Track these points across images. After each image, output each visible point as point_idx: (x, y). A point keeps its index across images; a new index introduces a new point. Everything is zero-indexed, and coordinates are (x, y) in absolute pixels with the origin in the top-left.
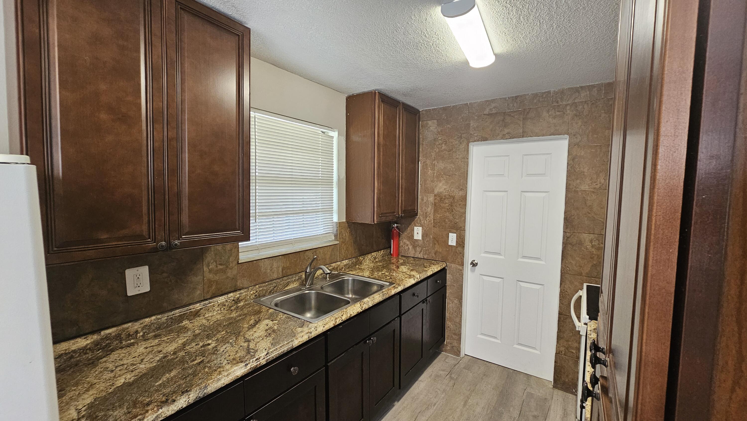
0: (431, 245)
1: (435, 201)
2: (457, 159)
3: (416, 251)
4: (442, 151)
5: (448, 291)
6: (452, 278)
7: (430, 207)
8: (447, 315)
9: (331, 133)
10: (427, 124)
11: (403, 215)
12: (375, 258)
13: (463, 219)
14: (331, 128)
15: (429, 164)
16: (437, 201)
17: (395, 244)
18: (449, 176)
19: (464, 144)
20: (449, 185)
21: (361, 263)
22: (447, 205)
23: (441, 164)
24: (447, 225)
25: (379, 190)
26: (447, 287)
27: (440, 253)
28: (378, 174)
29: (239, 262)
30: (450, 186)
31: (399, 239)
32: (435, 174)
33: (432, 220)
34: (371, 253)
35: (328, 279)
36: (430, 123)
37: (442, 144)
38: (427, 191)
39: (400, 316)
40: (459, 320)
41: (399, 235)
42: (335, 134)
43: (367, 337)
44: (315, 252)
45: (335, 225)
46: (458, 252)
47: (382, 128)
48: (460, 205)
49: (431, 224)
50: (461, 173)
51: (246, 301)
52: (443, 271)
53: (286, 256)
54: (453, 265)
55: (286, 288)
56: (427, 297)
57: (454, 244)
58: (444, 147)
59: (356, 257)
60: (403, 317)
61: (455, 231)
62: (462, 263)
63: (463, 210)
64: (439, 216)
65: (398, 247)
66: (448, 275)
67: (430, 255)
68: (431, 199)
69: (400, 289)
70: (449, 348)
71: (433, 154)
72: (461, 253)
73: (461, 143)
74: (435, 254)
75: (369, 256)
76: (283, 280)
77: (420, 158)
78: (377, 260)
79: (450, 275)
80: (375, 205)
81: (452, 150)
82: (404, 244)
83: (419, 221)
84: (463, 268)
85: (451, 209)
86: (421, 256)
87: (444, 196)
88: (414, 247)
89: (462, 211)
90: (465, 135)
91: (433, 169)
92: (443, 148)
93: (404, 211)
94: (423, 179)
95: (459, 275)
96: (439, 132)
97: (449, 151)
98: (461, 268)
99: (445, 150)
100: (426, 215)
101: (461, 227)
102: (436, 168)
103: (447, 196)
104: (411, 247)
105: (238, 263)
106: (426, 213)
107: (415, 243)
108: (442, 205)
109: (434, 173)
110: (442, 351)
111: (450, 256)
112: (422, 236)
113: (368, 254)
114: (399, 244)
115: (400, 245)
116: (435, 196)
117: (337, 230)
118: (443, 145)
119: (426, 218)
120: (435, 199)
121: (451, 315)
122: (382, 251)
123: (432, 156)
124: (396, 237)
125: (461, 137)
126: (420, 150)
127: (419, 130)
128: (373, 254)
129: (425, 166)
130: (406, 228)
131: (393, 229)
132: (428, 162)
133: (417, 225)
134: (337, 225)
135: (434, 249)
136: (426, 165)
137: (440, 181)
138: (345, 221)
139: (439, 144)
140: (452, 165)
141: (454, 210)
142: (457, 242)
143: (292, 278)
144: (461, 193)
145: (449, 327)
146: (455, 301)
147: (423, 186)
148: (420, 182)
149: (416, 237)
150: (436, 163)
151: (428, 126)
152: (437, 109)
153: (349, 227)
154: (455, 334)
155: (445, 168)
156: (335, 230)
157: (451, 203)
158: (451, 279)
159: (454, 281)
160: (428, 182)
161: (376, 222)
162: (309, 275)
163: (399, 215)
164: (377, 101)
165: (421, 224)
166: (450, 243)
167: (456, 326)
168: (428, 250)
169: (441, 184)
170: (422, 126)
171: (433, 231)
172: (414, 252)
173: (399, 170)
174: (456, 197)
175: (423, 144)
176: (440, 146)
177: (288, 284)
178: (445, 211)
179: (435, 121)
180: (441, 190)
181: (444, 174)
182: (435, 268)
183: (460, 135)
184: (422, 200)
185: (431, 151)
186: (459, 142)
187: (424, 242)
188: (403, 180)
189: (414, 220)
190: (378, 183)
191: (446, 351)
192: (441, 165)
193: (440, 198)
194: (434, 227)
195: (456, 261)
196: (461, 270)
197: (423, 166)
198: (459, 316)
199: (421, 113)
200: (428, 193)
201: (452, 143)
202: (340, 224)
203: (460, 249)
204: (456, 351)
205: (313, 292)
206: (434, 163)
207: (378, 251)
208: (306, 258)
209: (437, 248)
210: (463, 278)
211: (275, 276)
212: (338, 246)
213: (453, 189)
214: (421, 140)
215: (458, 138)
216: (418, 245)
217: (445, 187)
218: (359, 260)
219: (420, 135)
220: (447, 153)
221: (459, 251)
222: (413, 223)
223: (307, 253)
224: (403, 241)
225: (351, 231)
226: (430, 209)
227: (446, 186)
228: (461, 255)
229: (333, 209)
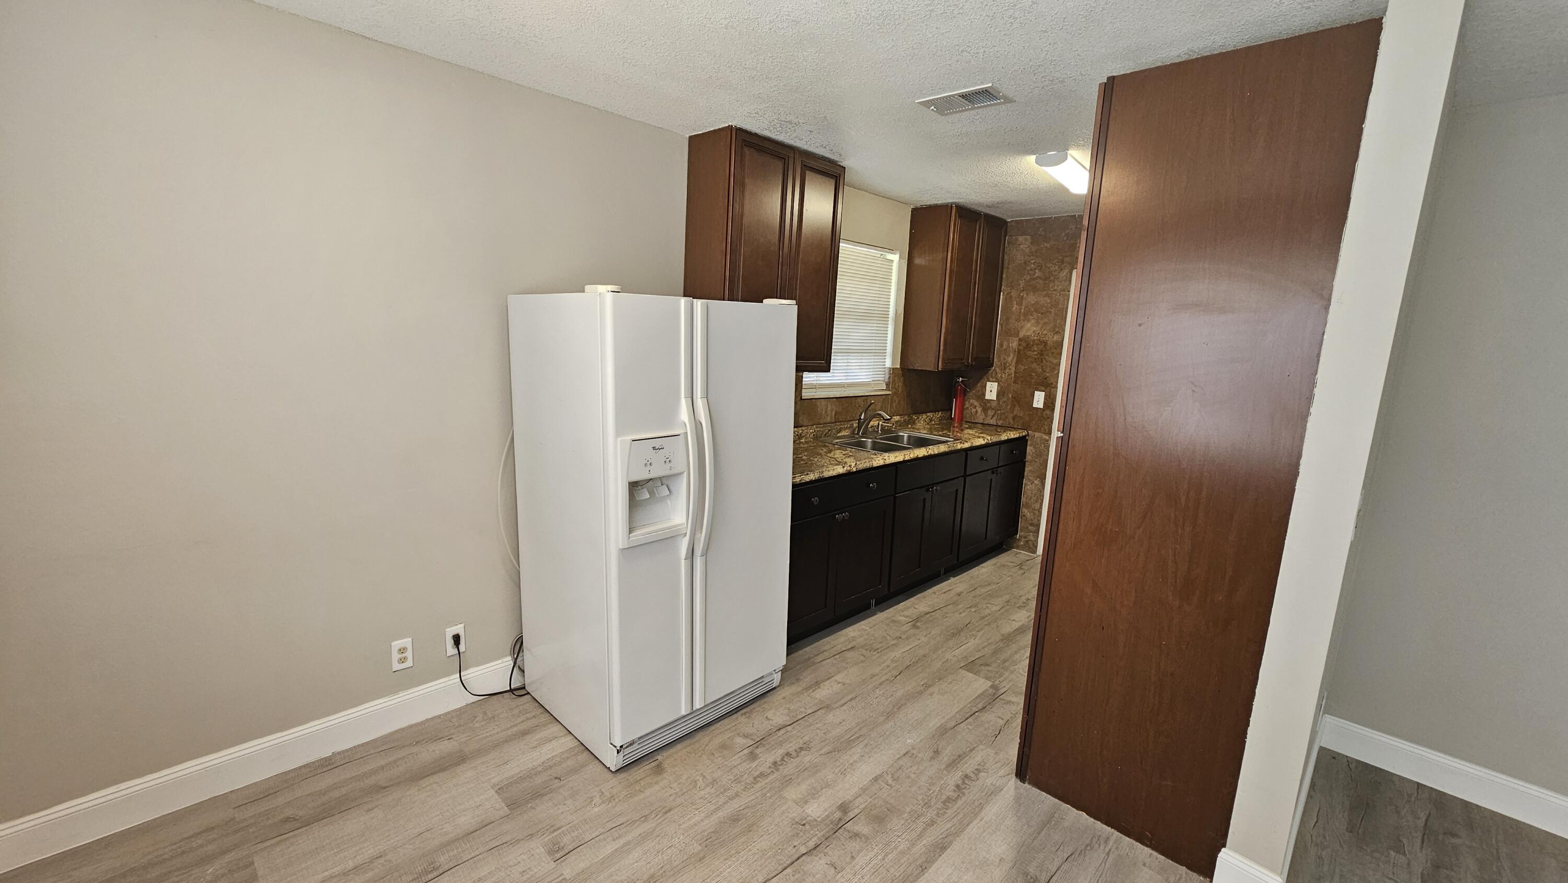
0: (1009, 407)
1: (1020, 347)
2: (1055, 290)
3: (986, 415)
4: (1035, 279)
5: (1028, 469)
6: (1034, 451)
7: (1012, 355)
8: (1023, 499)
9: (890, 256)
10: (1017, 240)
11: (974, 363)
12: (931, 420)
13: (1056, 372)
14: (891, 250)
15: (1014, 296)
16: (1021, 348)
17: (958, 403)
18: (1042, 314)
19: (1066, 271)
20: (1040, 326)
21: (914, 423)
22: (1035, 353)
23: (1032, 297)
24: (1034, 380)
25: (947, 329)
26: (1027, 463)
27: (1021, 418)
28: (947, 310)
29: (803, 398)
30: (1042, 327)
31: (964, 398)
32: (1023, 310)
33: (1013, 373)
34: (926, 413)
35: (880, 432)
36: (1021, 239)
37: (1035, 269)
38: (1008, 333)
39: (965, 476)
40: (1039, 506)
41: (965, 393)
42: (895, 257)
43: (931, 485)
44: (867, 400)
45: (887, 371)
46: (1045, 416)
47: (956, 251)
48: (1053, 353)
49: (1011, 378)
50: (1058, 311)
51: (806, 438)
52: (1022, 441)
53: (839, 399)
54: (1037, 434)
55: (838, 435)
56: (998, 467)
57: (1041, 405)
58: (1038, 273)
59: (909, 415)
60: (968, 478)
61: (1043, 389)
62: (1049, 431)
63: (1057, 361)
64: (1023, 368)
65: (962, 410)
66: (1028, 448)
67: (1007, 420)
68: (1014, 344)
69: (966, 445)
70: (1022, 543)
71: (1022, 284)
72: (1049, 418)
73: (1062, 270)
74: (1014, 419)
75: (924, 416)
76: (836, 425)
77: (1003, 288)
78: (933, 423)
79: (1032, 448)
80: (942, 348)
81: (1050, 278)
82: (971, 406)
83: (994, 375)
84: (1050, 437)
85: (1040, 359)
86: (993, 422)
87: (1033, 342)
88: (985, 410)
89: (1055, 361)
90: (1068, 258)
91: (1019, 304)
92: (1037, 275)
93: (974, 359)
94: (1004, 317)
95: (1044, 447)
96: (1032, 252)
97: (1044, 280)
98: (1047, 438)
99: (1038, 277)
100: (1004, 367)
101: (1052, 384)
102: (1024, 303)
103: (1036, 342)
104: (979, 410)
105: (801, 399)
106: (1005, 364)
107: (986, 405)
108: (1029, 353)
109: (1020, 309)
110: (1012, 548)
111: (1034, 422)
112: (997, 395)
113: (923, 413)
114: (963, 405)
115: (965, 407)
116: (1020, 340)
117: (889, 378)
118: (1037, 271)
119: (1005, 370)
120: (1020, 345)
121: (1028, 500)
122: (940, 413)
123: (1019, 285)
124: (960, 395)
125: (1063, 262)
126: (1004, 276)
127: (1004, 249)
128: (928, 414)
129: (1009, 298)
130: (975, 384)
131: (957, 384)
132: (1014, 293)
133: (991, 379)
134: (890, 371)
135: (1013, 413)
136: (1011, 297)
137: (1029, 321)
138: (899, 367)
139: (1031, 270)
140: (1047, 298)
141: (1044, 361)
142: (1045, 403)
143: (844, 424)
144: (1056, 338)
145: (1024, 516)
146: (1036, 482)
147: (1004, 326)
148: (1000, 320)
149: (988, 397)
150: (1025, 296)
151: (1018, 243)
152: (1032, 220)
153: (903, 375)
154: (1032, 525)
155: (1037, 303)
156: (887, 377)
157: (1041, 351)
158: (1033, 453)
159: (1037, 455)
160: (1011, 321)
161: (940, 369)
162: (864, 422)
163: (968, 363)
164: (953, 218)
165: (996, 378)
166: (1035, 405)
167: (1034, 514)
168: (1004, 414)
169: (1029, 325)
170: (1009, 243)
171: (1012, 388)
172: (984, 417)
173: (974, 304)
174: (1049, 342)
175: (1008, 268)
176: (1032, 272)
177: (840, 431)
178: (1032, 362)
179: (1028, 237)
180: (1029, 333)
181: (1036, 311)
182: (1013, 435)
183: (1061, 258)
184: (1001, 345)
185: (1019, 278)
186: (1058, 267)
187: (999, 404)
188: (977, 318)
189: (987, 372)
190: (947, 320)
191: (1017, 548)
192: (1031, 299)
193: (1026, 344)
194: (1015, 382)
195: (1042, 429)
196: (1048, 441)
197: (1006, 298)
198: (1040, 501)
199: (1009, 224)
200: (1011, 336)
201: (1049, 268)
202: (893, 371)
203: (1048, 412)
204: (1031, 546)
205: (870, 440)
206: (1022, 294)
207: (935, 412)
208: (857, 405)
209: (1017, 411)
210: (1048, 451)
211: (829, 419)
212: (890, 397)
213: (1045, 332)
214: (1006, 262)
215: (1058, 262)
216: (991, 407)
217: (1035, 329)
218: (912, 418)
219: (1005, 255)
220: (1041, 282)
221: (1047, 414)
222: (985, 377)
223: (859, 400)
224: (969, 402)
225: (904, 382)
226: (1011, 358)
227: (1036, 327)
228: (1049, 420)
229: (887, 351)
